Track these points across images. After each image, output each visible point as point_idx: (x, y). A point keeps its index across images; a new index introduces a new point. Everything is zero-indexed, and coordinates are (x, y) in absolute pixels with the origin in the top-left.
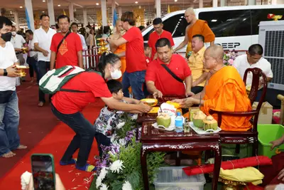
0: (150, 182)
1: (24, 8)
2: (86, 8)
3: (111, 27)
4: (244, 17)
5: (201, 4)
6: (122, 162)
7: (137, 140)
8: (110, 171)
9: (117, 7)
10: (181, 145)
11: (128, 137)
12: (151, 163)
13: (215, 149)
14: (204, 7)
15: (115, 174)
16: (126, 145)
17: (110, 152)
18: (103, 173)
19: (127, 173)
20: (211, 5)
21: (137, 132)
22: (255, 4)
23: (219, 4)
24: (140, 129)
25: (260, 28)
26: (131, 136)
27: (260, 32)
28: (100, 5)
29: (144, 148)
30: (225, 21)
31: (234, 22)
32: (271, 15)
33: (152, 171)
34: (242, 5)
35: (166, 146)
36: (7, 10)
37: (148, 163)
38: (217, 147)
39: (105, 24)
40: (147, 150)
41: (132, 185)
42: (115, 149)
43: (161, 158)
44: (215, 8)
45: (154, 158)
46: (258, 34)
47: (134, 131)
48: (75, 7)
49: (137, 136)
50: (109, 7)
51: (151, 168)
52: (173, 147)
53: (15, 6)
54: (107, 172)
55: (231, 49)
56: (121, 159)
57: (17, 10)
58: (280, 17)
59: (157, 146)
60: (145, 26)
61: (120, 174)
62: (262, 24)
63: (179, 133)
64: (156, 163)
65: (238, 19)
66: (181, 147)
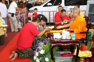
0: (54, 57)
6: (44, 51)
11: (45, 41)
13: (77, 45)
29: (52, 45)
38: (78, 44)
40: (53, 46)
43: (58, 49)
45: (55, 49)
52: (63, 45)
61: (44, 55)
66: (65, 45)
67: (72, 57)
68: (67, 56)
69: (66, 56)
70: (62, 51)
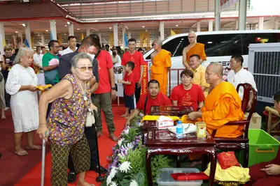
0: (154, 181)
1: (50, 31)
2: (100, 31)
3: (122, 47)
4: (235, 40)
5: (199, 29)
6: (129, 163)
7: (143, 144)
8: (119, 171)
9: (127, 31)
10: (181, 149)
11: (136, 142)
12: (154, 164)
13: (211, 154)
14: (201, 31)
15: (124, 174)
16: (134, 149)
17: (119, 155)
18: (113, 173)
19: (134, 173)
20: (207, 29)
21: (143, 138)
22: (245, 29)
23: (214, 29)
24: (146, 135)
25: (250, 50)
26: (137, 140)
27: (249, 52)
28: (113, 29)
29: (149, 151)
30: (219, 43)
31: (227, 44)
32: (259, 38)
33: (155, 171)
34: (234, 30)
35: (168, 150)
36: (36, 33)
37: (152, 164)
38: (213, 152)
39: (116, 45)
40: (153, 154)
41: (139, 183)
42: (124, 152)
43: (164, 161)
44: (210, 32)
45: (157, 160)
46: (248, 54)
47: (140, 136)
48: (91, 30)
49: (143, 141)
50: (120, 31)
51: (155, 169)
52: (175, 151)
53: (43, 30)
54: (116, 171)
55: (224, 67)
56: (129, 161)
57: (44, 33)
58: (266, 40)
59: (160, 150)
60: (151, 46)
61: (128, 174)
62: (251, 46)
63: (180, 139)
64: (159, 165)
65: (230, 41)
66: (181, 151)
67: (200, 183)
68: (189, 180)
69: (185, 180)
70: (178, 166)
